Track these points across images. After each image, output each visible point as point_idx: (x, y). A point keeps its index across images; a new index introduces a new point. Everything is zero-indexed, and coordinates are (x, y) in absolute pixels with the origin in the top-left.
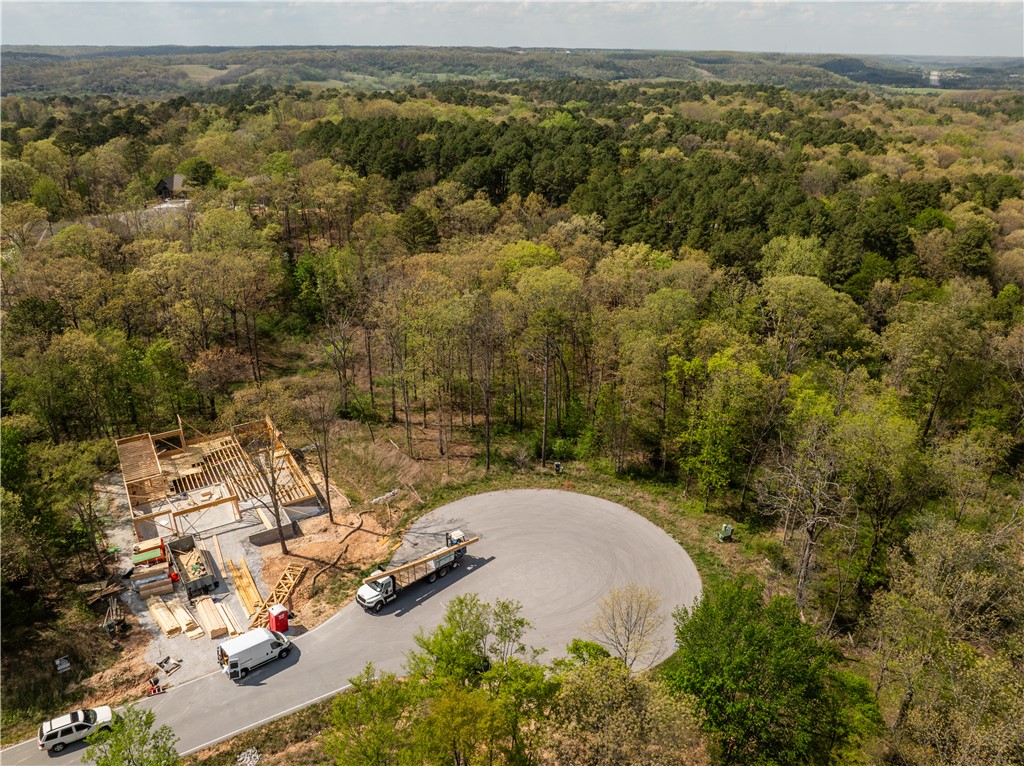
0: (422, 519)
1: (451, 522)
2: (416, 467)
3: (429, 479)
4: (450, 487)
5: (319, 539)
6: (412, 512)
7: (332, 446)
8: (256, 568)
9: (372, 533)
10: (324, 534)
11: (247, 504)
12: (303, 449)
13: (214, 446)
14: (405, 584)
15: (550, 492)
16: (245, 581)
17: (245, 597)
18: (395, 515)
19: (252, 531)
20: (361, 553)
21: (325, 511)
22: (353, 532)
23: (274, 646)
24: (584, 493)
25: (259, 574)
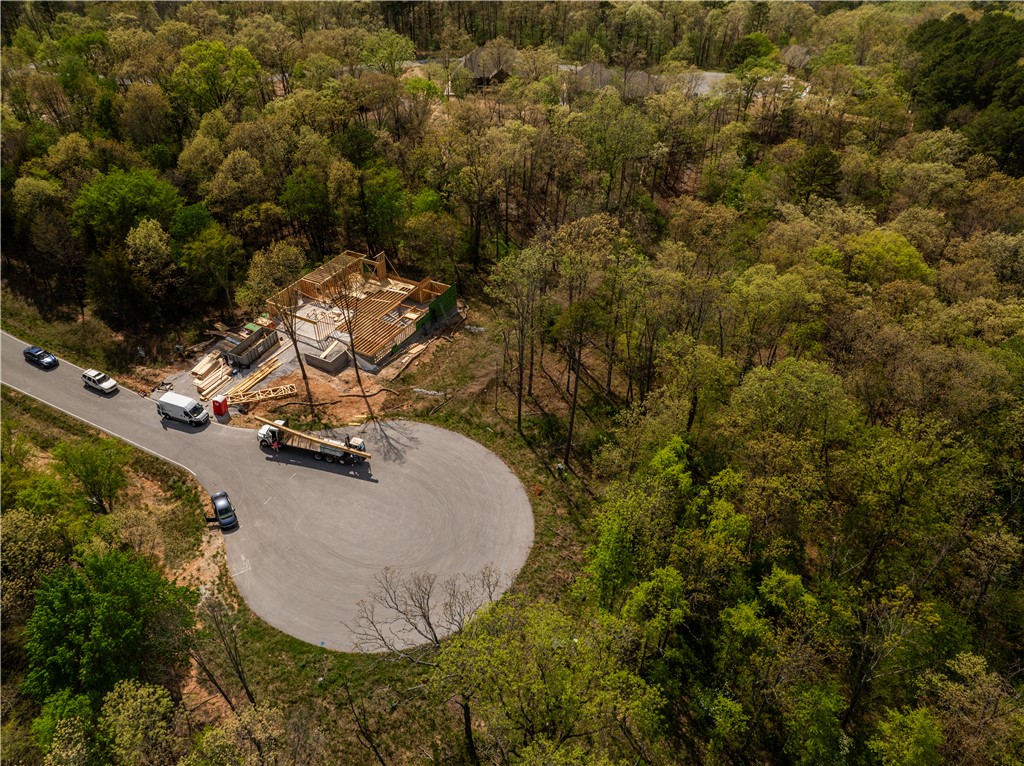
0: (404, 422)
5: (335, 384)
6: (411, 413)
7: (486, 336)
8: (279, 374)
9: (369, 406)
10: (343, 384)
11: (338, 334)
12: (468, 327)
13: (397, 287)
14: (289, 443)
15: (514, 481)
16: (259, 375)
17: (243, 383)
18: (405, 408)
19: (312, 352)
20: (340, 412)
21: (375, 372)
22: (358, 396)
23: (186, 414)
24: (534, 505)
25: (274, 378)
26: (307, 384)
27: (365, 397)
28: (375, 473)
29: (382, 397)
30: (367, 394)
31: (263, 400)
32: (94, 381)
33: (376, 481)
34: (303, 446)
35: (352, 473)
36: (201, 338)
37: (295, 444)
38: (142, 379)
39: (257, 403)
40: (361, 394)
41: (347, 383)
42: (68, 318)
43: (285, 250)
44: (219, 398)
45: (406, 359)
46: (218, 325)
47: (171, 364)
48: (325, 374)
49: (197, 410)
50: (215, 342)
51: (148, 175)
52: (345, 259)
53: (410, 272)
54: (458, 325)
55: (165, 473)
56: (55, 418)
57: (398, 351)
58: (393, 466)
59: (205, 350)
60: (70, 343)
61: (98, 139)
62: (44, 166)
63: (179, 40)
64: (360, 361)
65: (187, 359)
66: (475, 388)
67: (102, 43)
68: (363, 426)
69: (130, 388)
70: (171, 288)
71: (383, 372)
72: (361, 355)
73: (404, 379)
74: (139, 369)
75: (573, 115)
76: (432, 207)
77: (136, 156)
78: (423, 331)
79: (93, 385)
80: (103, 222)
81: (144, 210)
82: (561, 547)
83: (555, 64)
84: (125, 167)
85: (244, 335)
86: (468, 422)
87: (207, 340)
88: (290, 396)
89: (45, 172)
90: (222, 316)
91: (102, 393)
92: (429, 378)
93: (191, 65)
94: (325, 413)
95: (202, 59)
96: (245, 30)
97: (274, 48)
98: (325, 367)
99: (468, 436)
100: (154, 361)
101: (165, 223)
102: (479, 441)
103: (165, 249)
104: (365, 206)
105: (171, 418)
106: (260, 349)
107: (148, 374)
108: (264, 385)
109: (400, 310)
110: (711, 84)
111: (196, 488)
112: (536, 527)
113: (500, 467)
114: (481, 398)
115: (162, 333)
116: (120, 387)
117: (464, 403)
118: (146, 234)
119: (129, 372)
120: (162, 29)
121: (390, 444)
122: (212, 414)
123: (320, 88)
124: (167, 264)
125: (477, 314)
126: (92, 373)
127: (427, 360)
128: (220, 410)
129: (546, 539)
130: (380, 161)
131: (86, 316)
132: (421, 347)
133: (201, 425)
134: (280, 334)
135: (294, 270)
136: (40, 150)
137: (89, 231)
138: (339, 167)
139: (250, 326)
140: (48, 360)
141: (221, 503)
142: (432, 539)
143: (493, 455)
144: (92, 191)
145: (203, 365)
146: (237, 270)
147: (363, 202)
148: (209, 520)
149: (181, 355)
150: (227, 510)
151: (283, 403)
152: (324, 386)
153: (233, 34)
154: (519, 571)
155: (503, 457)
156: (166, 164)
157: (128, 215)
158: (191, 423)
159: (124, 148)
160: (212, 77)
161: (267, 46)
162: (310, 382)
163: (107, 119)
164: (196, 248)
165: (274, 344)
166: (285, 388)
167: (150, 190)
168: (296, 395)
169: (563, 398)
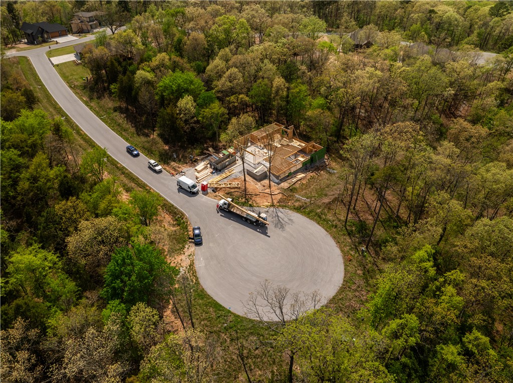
0: (288, 210)
1: (290, 220)
5: (258, 186)
7: (337, 175)
8: (233, 176)
9: (272, 200)
10: (262, 186)
11: (264, 162)
12: (328, 169)
13: (297, 144)
14: (232, 210)
15: (338, 251)
16: (224, 175)
17: (216, 178)
18: (289, 204)
19: (250, 169)
20: (258, 200)
21: (278, 184)
22: (268, 194)
23: (189, 187)
24: (346, 266)
25: (230, 178)
26: (245, 184)
27: (271, 195)
28: (269, 233)
29: (279, 196)
30: (272, 193)
31: (224, 188)
32: (153, 165)
33: (269, 237)
34: (238, 212)
35: (258, 230)
36: (202, 153)
37: (235, 211)
38: (173, 168)
39: (221, 189)
40: (269, 193)
41: (264, 186)
42: (147, 135)
43: (247, 118)
44: (205, 183)
45: (294, 180)
46: (210, 149)
47: (186, 163)
48: (254, 180)
49: (194, 186)
50: (208, 156)
51: (192, 75)
52: (274, 127)
53: (304, 137)
54: (323, 167)
55: (175, 213)
56: (134, 179)
57: (291, 175)
58: (278, 231)
59: (202, 160)
60: (146, 147)
61: (173, 56)
62: (149, 66)
63: (216, 14)
64: (272, 177)
65: (194, 162)
66: (326, 200)
67: (183, 13)
68: (268, 208)
69: (167, 171)
70: (193, 129)
71: (282, 184)
72: (273, 174)
73: (292, 189)
74: (172, 163)
75: (404, 68)
76: (321, 106)
77: (188, 66)
78: (306, 168)
79: (152, 167)
80: (169, 94)
81: (187, 91)
82: (356, 290)
83: (399, 41)
84: (182, 70)
85: (221, 155)
86: (320, 217)
87: (204, 155)
88: (237, 188)
89: (149, 69)
90: (213, 145)
91: (155, 171)
92: (304, 191)
93: (219, 26)
94: (251, 199)
95: (224, 24)
96: (246, 11)
97: (258, 21)
98: (256, 177)
99: (318, 224)
100: (180, 161)
101: (196, 97)
102: (323, 227)
103: (193, 110)
104: (288, 102)
105: (182, 188)
106: (227, 163)
107: (176, 166)
108: (225, 181)
109: (296, 155)
110: (486, 59)
111: (187, 222)
112: (345, 277)
113: (332, 242)
114: (329, 206)
115: (184, 148)
116: (163, 170)
117: (319, 207)
118: (186, 102)
119: (168, 164)
120: (209, 9)
121: (279, 220)
122: (200, 189)
123: (277, 42)
124: (193, 117)
125: (334, 164)
126: (152, 161)
127: (304, 182)
128: (204, 188)
129: (349, 284)
130: (299, 81)
131: (155, 136)
132: (303, 175)
133: (194, 194)
134: (237, 158)
135: (249, 128)
136: (149, 59)
137: (162, 97)
138: (279, 81)
139: (224, 152)
140: (135, 152)
141: (197, 232)
142: (291, 271)
143: (329, 236)
144: (166, 80)
145: (200, 166)
146: (223, 125)
147: (287, 100)
148: (190, 238)
149: (191, 160)
150: (199, 235)
151: (233, 190)
152: (253, 186)
153: (241, 13)
154: (331, 297)
155: (334, 238)
156: (200, 71)
157: (180, 93)
158: (190, 192)
159: (183, 62)
160: (227, 32)
161: (255, 20)
162: (247, 183)
163: (179, 48)
164: (207, 112)
165: (234, 162)
166: (235, 184)
167: (191, 82)
168: (239, 188)
169: (371, 214)
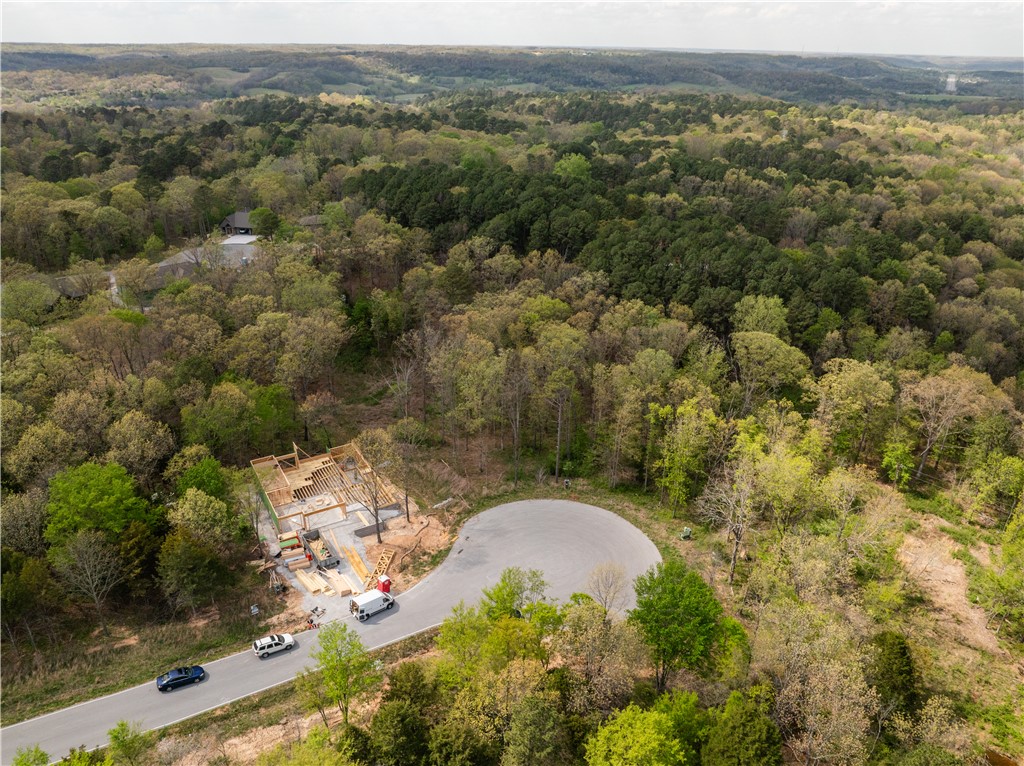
2: (463, 482)
3: (473, 491)
4: (488, 497)
5: (401, 533)
6: (463, 516)
8: (363, 552)
10: (404, 530)
13: (318, 464)
15: (561, 502)
16: (356, 560)
17: (358, 570)
19: (357, 527)
20: (430, 543)
22: (423, 529)
23: (385, 601)
24: (587, 503)
25: (364, 556)
32: (276, 644)
38: (288, 623)
41: (405, 527)
47: (284, 602)
59: (284, 579)
64: (385, 514)
68: (460, 536)
72: (387, 507)
85: (290, 552)
94: (425, 549)
98: (378, 529)
102: (514, 501)
105: (368, 616)
112: (604, 509)
143: (532, 501)
145: (310, 583)
149: (277, 594)
151: (398, 561)
152: (398, 538)
154: (632, 525)
162: (387, 542)
166: (385, 554)
168: (396, 553)
